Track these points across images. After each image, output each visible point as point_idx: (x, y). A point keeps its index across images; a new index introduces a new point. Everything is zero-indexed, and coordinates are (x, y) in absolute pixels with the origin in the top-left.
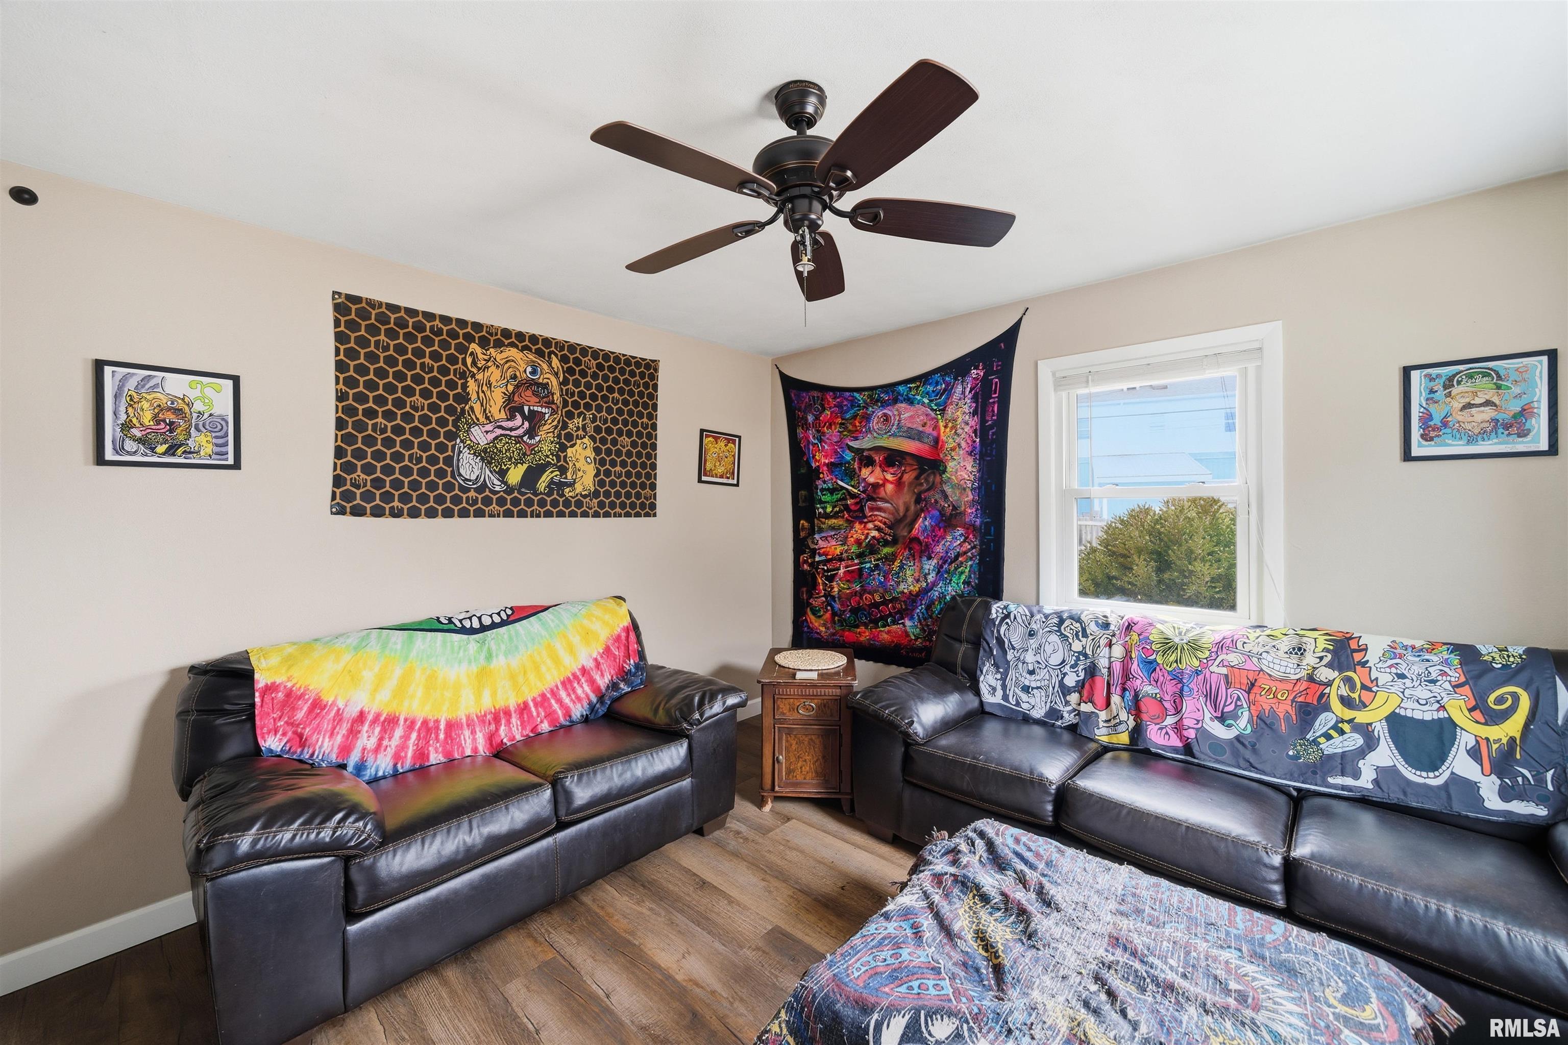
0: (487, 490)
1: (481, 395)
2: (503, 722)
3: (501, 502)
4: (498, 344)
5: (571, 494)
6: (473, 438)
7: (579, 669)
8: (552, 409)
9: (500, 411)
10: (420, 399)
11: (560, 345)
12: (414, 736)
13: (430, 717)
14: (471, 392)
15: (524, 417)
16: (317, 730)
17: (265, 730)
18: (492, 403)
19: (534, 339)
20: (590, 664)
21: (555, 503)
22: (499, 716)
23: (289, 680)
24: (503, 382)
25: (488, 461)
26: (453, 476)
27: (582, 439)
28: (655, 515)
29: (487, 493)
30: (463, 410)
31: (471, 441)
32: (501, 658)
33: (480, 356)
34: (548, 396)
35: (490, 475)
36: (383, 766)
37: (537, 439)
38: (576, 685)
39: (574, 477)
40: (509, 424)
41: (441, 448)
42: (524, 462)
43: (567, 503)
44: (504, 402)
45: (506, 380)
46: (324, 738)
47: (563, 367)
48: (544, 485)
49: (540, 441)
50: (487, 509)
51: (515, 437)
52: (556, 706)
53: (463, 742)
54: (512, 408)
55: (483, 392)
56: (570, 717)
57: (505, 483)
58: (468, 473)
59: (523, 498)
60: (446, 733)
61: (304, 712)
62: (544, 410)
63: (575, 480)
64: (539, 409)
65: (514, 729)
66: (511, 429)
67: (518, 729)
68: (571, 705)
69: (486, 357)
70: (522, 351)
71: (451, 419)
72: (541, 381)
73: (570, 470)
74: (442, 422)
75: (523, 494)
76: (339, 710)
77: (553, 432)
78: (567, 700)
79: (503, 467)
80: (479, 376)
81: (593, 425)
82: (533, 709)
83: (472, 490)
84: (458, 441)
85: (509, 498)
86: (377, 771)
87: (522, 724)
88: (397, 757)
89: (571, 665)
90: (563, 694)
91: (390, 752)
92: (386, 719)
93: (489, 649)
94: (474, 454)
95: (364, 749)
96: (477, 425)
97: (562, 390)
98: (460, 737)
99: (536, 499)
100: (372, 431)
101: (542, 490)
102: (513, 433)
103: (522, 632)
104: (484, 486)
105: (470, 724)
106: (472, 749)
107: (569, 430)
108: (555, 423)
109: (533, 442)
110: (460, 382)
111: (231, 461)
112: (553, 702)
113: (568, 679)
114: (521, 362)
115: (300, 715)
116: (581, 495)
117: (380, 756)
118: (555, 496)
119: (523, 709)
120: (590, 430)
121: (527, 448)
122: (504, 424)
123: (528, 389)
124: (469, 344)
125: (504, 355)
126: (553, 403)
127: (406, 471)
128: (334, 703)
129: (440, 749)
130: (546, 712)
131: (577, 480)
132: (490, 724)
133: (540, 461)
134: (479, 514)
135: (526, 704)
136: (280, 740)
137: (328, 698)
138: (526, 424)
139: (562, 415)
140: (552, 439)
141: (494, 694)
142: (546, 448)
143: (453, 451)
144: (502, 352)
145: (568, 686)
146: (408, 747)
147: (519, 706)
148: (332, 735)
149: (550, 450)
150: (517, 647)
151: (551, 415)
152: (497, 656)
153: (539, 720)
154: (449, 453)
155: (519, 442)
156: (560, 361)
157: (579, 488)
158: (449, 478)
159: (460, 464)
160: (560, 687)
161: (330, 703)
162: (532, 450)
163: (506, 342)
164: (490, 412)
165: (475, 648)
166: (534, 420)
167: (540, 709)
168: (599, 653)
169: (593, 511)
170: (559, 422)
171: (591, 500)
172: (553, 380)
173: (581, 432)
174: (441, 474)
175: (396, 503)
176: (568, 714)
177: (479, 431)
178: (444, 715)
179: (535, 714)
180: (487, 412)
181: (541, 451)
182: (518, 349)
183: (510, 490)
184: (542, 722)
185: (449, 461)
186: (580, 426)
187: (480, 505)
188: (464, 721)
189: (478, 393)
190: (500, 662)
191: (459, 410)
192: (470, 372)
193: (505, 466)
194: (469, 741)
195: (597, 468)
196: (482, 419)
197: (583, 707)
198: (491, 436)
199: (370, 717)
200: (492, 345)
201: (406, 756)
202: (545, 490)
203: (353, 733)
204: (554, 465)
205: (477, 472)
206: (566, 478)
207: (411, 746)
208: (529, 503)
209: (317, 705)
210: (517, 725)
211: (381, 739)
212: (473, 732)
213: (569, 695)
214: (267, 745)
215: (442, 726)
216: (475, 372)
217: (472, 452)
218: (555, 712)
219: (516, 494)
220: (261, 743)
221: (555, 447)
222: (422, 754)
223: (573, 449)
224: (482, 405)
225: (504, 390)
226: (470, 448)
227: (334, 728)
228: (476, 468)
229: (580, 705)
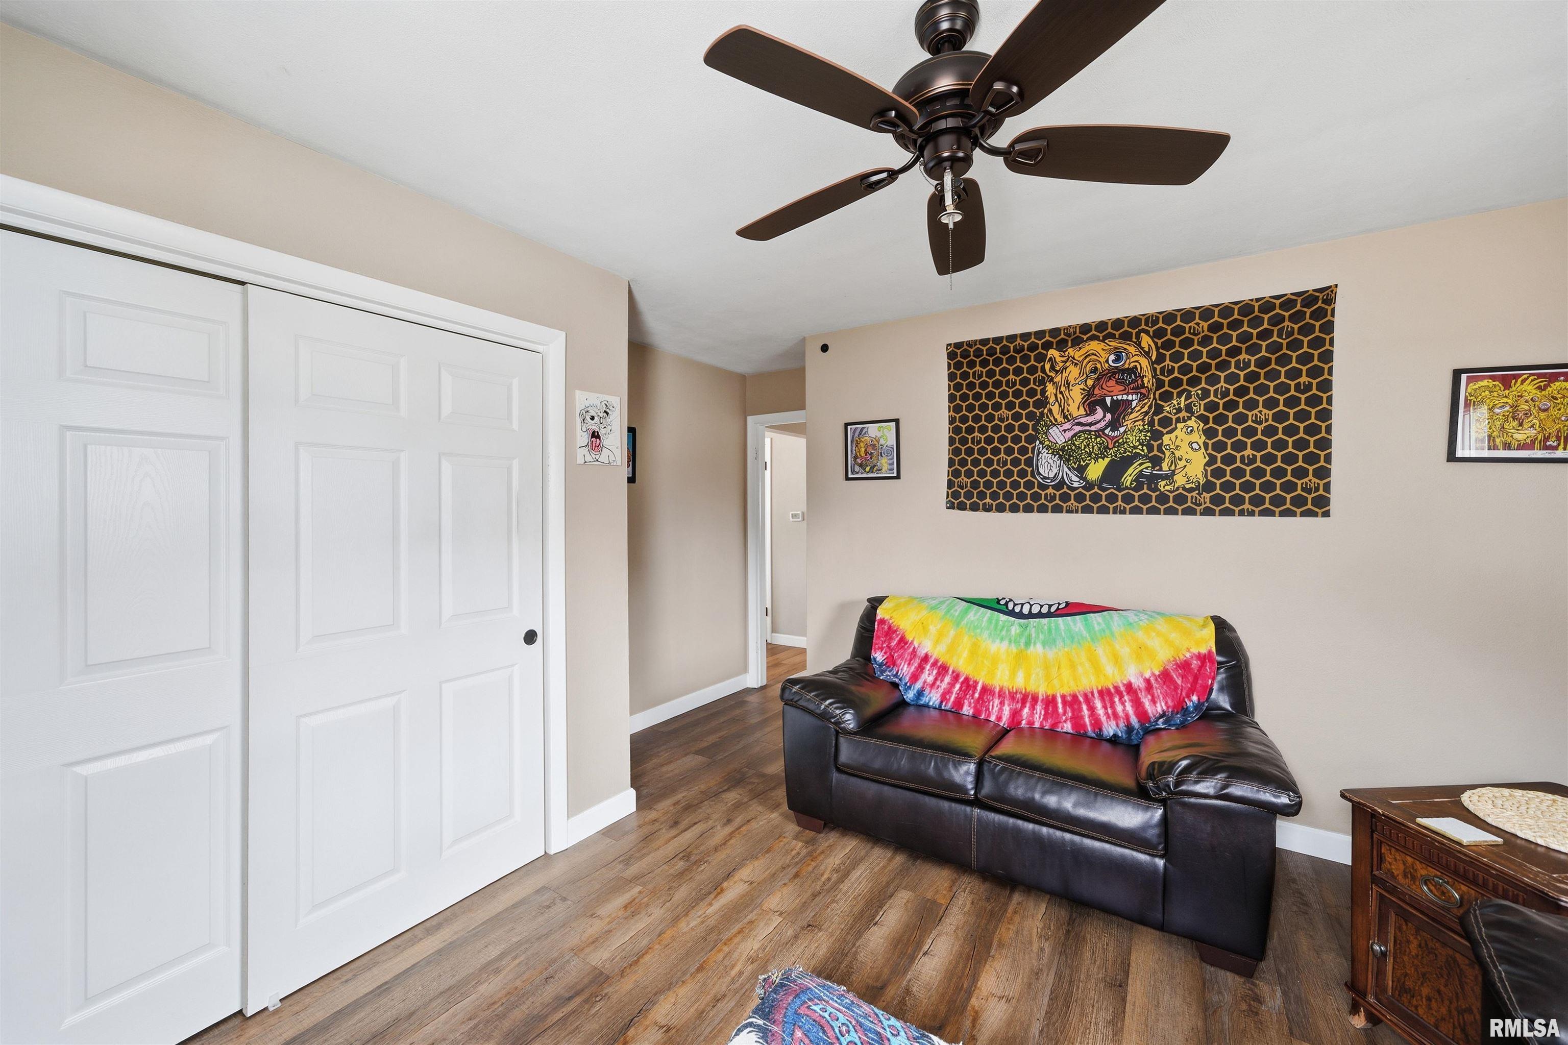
0: (1065, 486)
1: (1059, 396)
2: (1028, 705)
3: (1080, 498)
4: (1077, 342)
5: (1168, 488)
6: (1051, 439)
7: (1124, 685)
8: (1141, 394)
9: (1078, 408)
10: (1006, 411)
11: (1151, 319)
12: (958, 686)
13: (971, 676)
14: (1049, 396)
15: (1106, 409)
16: (901, 656)
17: (877, 647)
18: (1070, 401)
19: (1118, 324)
20: (1138, 683)
21: (1145, 499)
22: (1028, 698)
23: (891, 617)
24: (1082, 378)
25: (1066, 458)
26: (1033, 475)
27: (1185, 421)
28: (1327, 514)
29: (1065, 489)
30: (1042, 414)
31: (1050, 441)
32: (1039, 647)
33: (1058, 359)
34: (1137, 381)
35: (1069, 472)
36: (934, 699)
37: (1122, 430)
38: (1116, 699)
39: (1173, 468)
40: (1090, 419)
41: (1023, 451)
42: (1105, 456)
43: (1163, 498)
44: (1083, 399)
45: (1085, 376)
46: (905, 663)
47: (1156, 344)
48: (1130, 479)
49: (1125, 432)
50: (1064, 505)
51: (1095, 431)
52: (1085, 711)
53: (991, 707)
54: (1092, 403)
55: (1061, 393)
56: (1101, 730)
57: (1085, 479)
58: (1047, 471)
59: (1104, 494)
60: (980, 694)
61: (895, 642)
62: (1130, 398)
63: (1174, 471)
64: (1125, 397)
65: (1037, 716)
66: (1091, 424)
67: (1040, 718)
68: (1103, 719)
69: (1064, 359)
70: (1103, 341)
71: (1031, 424)
72: (1126, 366)
73: (1167, 460)
74: (1024, 428)
75: (1104, 489)
76: (914, 648)
77: (1143, 420)
78: (1100, 711)
79: (1082, 463)
80: (1058, 379)
81: (1202, 403)
82: (1060, 706)
83: (1050, 487)
84: (1038, 442)
85: (1088, 494)
86: (929, 701)
87: (1045, 715)
88: (944, 698)
89: (1112, 677)
90: (1098, 704)
91: (941, 691)
92: (941, 665)
93: (1030, 636)
94: (1052, 453)
95: (925, 682)
96: (1055, 425)
97: (1155, 370)
98: (989, 703)
99: (1120, 495)
100: (971, 443)
101: (1128, 484)
102: (1093, 428)
103: (1062, 627)
104: (1062, 483)
105: (1001, 694)
106: (997, 716)
107: (1165, 414)
108: (1146, 408)
109: (1116, 433)
110: (1039, 389)
111: (895, 475)
112: (1084, 707)
113: (1108, 691)
114: (1102, 353)
115: (894, 643)
116: (1184, 489)
117: (934, 691)
118: (1145, 490)
119: (1050, 702)
120: (1199, 408)
121: (1110, 441)
122: (1083, 420)
123: (1110, 379)
124: (1047, 351)
125: (1083, 351)
126: (1143, 386)
127: (995, 473)
128: (912, 643)
129: (973, 705)
130: (1073, 714)
131: (1177, 472)
132: (1018, 702)
133: (1125, 452)
134: (1057, 509)
135: (1054, 698)
136: (883, 656)
137: (909, 638)
138: (1109, 416)
139: (1154, 398)
140: (1141, 428)
141: (1028, 677)
142: (1132, 439)
143: (1033, 453)
144: (1080, 348)
145: (1107, 699)
146: (952, 693)
147: (1047, 697)
148: (909, 664)
149: (1139, 440)
150: (1054, 640)
151: (1139, 401)
152: (1035, 644)
153: (1064, 718)
154: (1030, 454)
155: (1100, 437)
156: (1152, 338)
157: (1180, 480)
158: (1029, 477)
159: (1039, 464)
160: (1096, 695)
161: (910, 641)
162: (1115, 443)
163: (1085, 337)
164: (1068, 411)
165: (1018, 631)
166: (1119, 410)
167: (1068, 708)
168: (1153, 674)
169: (1202, 507)
170: (1150, 407)
171: (1199, 494)
172: (1144, 362)
173: (1184, 414)
174: (1023, 473)
175: (988, 500)
176: (1097, 724)
177: (1057, 431)
178: (982, 678)
179: (1060, 710)
180: (1065, 411)
181: (1126, 442)
182: (1099, 340)
183: (1089, 486)
184: (1065, 721)
185: (1029, 462)
186: (1182, 405)
187: (1057, 501)
188: (997, 690)
189: (1056, 395)
190: (1037, 650)
191: (1038, 414)
192: (1048, 376)
193: (1084, 462)
194: (996, 709)
195: (1209, 455)
196: (1060, 419)
197: (1117, 725)
198: (1069, 435)
199: (932, 661)
200: (1070, 345)
201: (949, 699)
202: (1131, 484)
203: (921, 668)
204: (1143, 456)
205: (1055, 470)
206: (1161, 470)
207: (954, 693)
208: (1112, 498)
209: (903, 641)
210: (1041, 713)
211: (936, 679)
212: (1002, 703)
213: (1105, 707)
214: (876, 655)
215: (979, 688)
216: (1054, 375)
217: (1050, 452)
218: (1082, 717)
219: (1096, 490)
220: (873, 653)
221: (1145, 436)
222: (959, 703)
223: (1173, 436)
224: (1060, 406)
225: (1082, 386)
226: (1048, 448)
227: (911, 660)
228: (1054, 466)
229: (1114, 722)
